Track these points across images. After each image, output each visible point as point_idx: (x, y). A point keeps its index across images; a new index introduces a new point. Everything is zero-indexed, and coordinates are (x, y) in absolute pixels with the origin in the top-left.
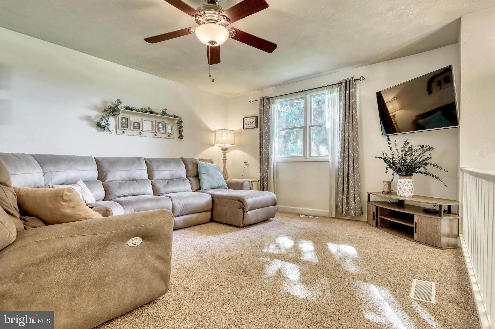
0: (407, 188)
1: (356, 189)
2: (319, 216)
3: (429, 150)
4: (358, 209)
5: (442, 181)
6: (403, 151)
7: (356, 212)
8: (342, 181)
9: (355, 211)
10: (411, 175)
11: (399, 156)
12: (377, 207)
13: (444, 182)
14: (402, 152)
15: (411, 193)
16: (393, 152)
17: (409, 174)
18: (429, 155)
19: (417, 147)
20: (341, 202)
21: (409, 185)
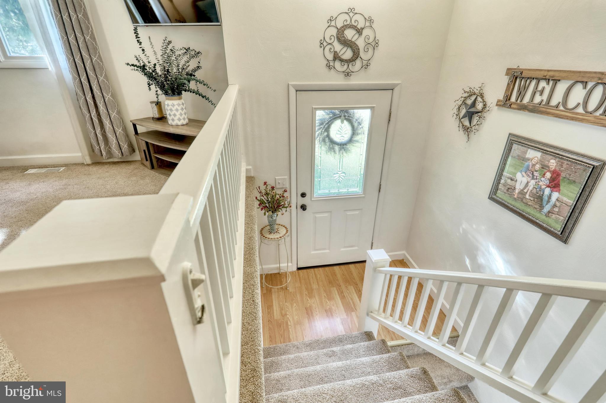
0: (178, 114)
1: (112, 117)
2: (66, 165)
3: (195, 56)
4: (125, 147)
5: (213, 103)
6: (164, 56)
7: (123, 151)
8: (85, 106)
9: (121, 149)
10: (180, 94)
11: (160, 65)
12: (147, 143)
13: (215, 104)
14: (162, 58)
15: (184, 119)
16: (148, 58)
17: (177, 92)
18: (199, 63)
19: (181, 49)
20: (95, 140)
21: (179, 108)
